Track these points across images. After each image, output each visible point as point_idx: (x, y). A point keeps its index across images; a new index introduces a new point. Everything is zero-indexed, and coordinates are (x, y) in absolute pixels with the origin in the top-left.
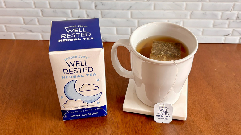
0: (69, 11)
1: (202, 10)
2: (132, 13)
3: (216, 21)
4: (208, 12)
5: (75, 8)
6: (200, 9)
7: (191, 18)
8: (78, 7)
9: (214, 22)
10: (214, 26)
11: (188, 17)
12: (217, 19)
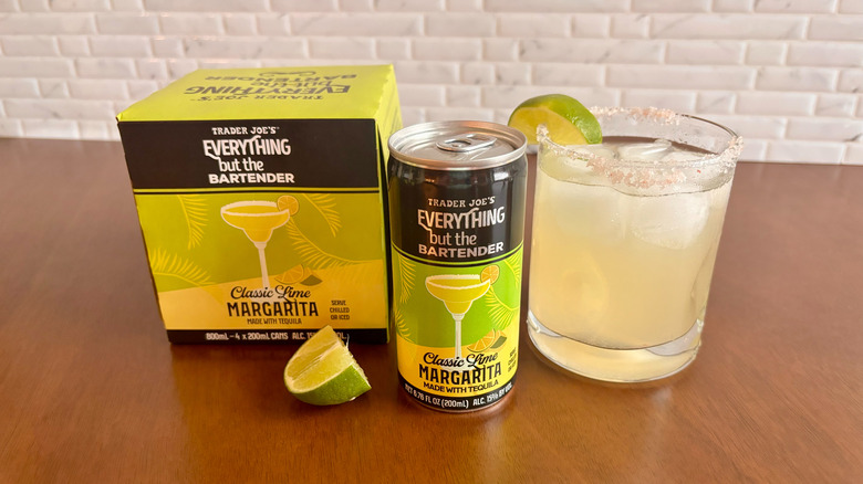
0: (456, 67)
1: (789, 63)
2: (608, 73)
3: (825, 96)
4: (804, 70)
5: (472, 58)
6: (782, 59)
7: (758, 87)
8: (479, 55)
9: (819, 101)
10: (819, 111)
11: (752, 84)
12: (828, 91)
